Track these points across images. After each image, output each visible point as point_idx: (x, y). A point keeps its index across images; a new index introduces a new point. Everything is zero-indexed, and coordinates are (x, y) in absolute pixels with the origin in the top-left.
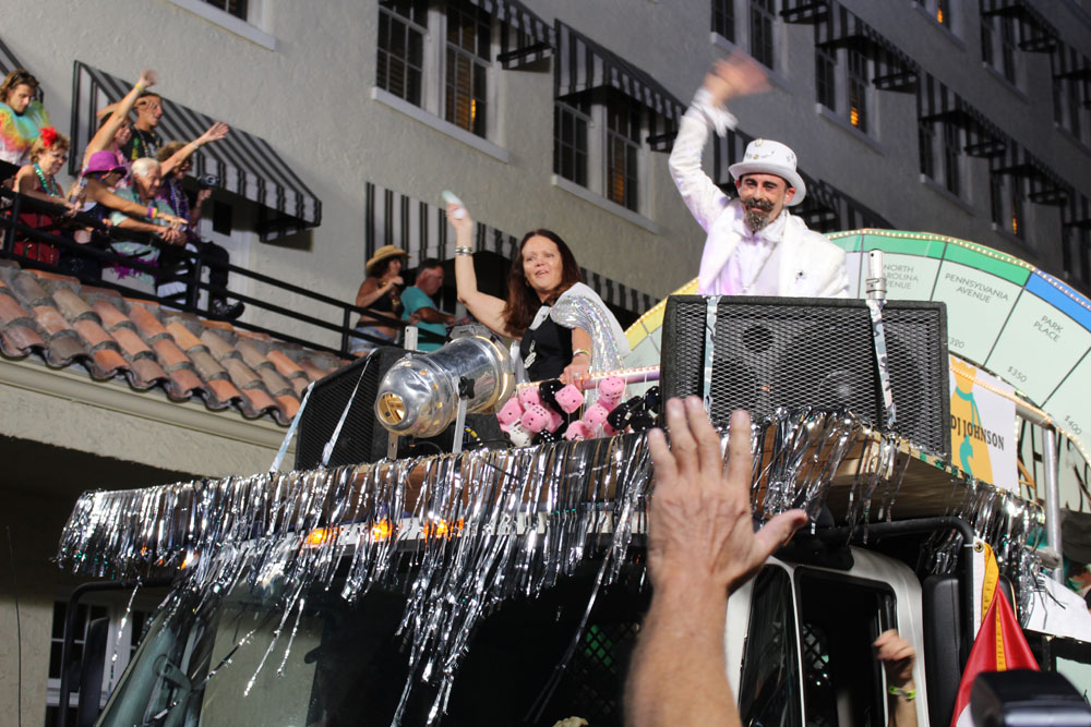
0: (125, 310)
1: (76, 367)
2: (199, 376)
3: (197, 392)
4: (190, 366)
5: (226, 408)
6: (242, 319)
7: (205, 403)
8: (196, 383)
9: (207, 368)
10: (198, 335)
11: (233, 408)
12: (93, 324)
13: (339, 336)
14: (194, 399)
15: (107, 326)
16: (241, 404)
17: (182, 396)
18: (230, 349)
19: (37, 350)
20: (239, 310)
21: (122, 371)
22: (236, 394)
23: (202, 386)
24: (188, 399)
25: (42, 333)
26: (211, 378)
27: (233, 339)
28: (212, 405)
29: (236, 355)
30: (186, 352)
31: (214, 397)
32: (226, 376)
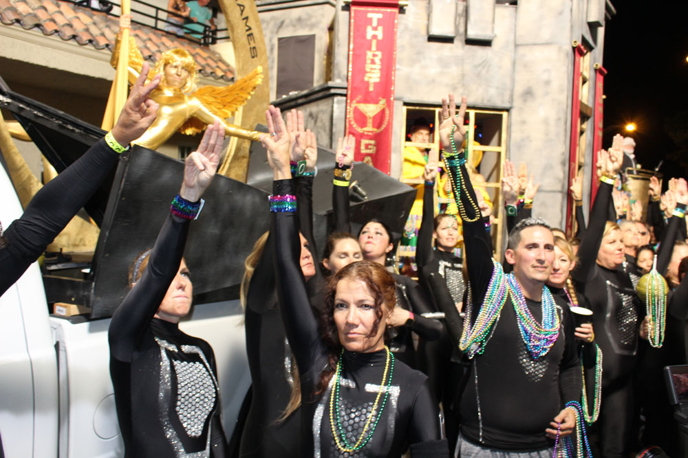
0: (58, 6)
1: (36, 29)
2: (91, 35)
3: (91, 41)
4: (87, 30)
5: (103, 49)
6: (112, 12)
7: (94, 46)
8: (90, 38)
9: (94, 31)
10: (91, 17)
11: (106, 48)
12: (43, 11)
13: (154, 20)
14: (90, 44)
15: (50, 12)
16: (110, 47)
17: (84, 43)
18: (105, 24)
19: (18, 21)
20: (111, 8)
21: (56, 31)
22: (107, 42)
23: (92, 38)
24: (86, 44)
25: (20, 14)
26: (97, 36)
27: (107, 20)
28: (98, 48)
29: (108, 26)
30: (85, 25)
31: (98, 43)
32: (103, 35)
